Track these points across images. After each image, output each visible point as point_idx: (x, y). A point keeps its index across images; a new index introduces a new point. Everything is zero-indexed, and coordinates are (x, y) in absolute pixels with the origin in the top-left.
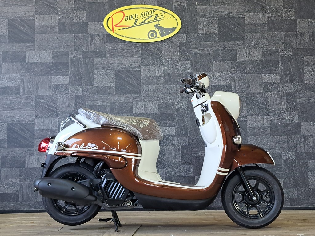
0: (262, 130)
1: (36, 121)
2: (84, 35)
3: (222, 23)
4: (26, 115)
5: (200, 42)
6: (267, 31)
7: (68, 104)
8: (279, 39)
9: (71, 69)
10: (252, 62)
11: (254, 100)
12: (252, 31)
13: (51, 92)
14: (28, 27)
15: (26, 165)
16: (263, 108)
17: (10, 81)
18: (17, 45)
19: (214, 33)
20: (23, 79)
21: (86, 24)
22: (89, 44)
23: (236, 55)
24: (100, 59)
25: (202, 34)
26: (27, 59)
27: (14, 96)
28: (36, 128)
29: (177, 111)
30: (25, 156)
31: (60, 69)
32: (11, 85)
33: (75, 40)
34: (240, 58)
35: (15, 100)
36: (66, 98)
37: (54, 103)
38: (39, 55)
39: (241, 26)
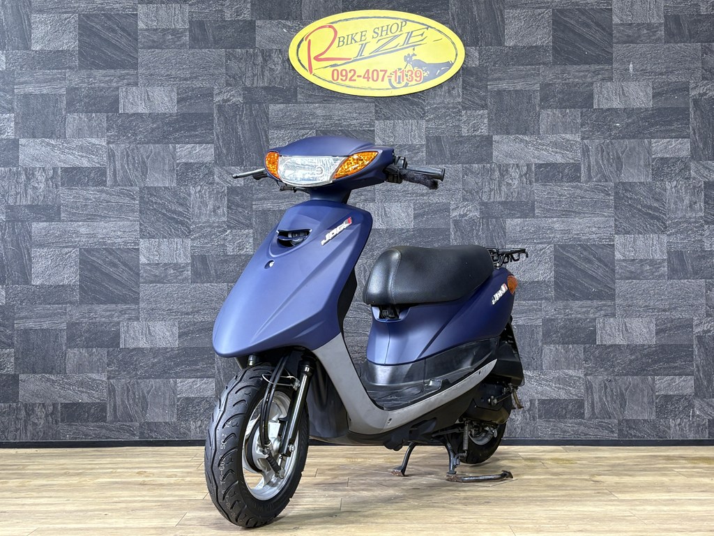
0: (648, 268)
1: (143, 244)
2: (247, 51)
3: (559, 22)
4: (121, 231)
5: (511, 67)
6: (664, 41)
7: (212, 207)
8: (689, 59)
9: (218, 128)
10: (629, 112)
11: (631, 199)
12: (630, 40)
13: (175, 181)
14: (122, 33)
15: (122, 341)
16: (653, 217)
17: (84, 155)
18: (98, 73)
19: (543, 46)
20: (112, 150)
21: (251, 26)
22: (258, 70)
23: (591, 96)
24: (282, 106)
25: (514, 47)
26: (121, 106)
27: (93, 189)
28: (143, 260)
29: (456, 223)
30: (118, 323)
31: (195, 128)
32: (85, 163)
33: (227, 61)
34: (600, 102)
35: (95, 198)
36: (207, 193)
37: (182, 205)
38: (148, 95)
39: (604, 29)
